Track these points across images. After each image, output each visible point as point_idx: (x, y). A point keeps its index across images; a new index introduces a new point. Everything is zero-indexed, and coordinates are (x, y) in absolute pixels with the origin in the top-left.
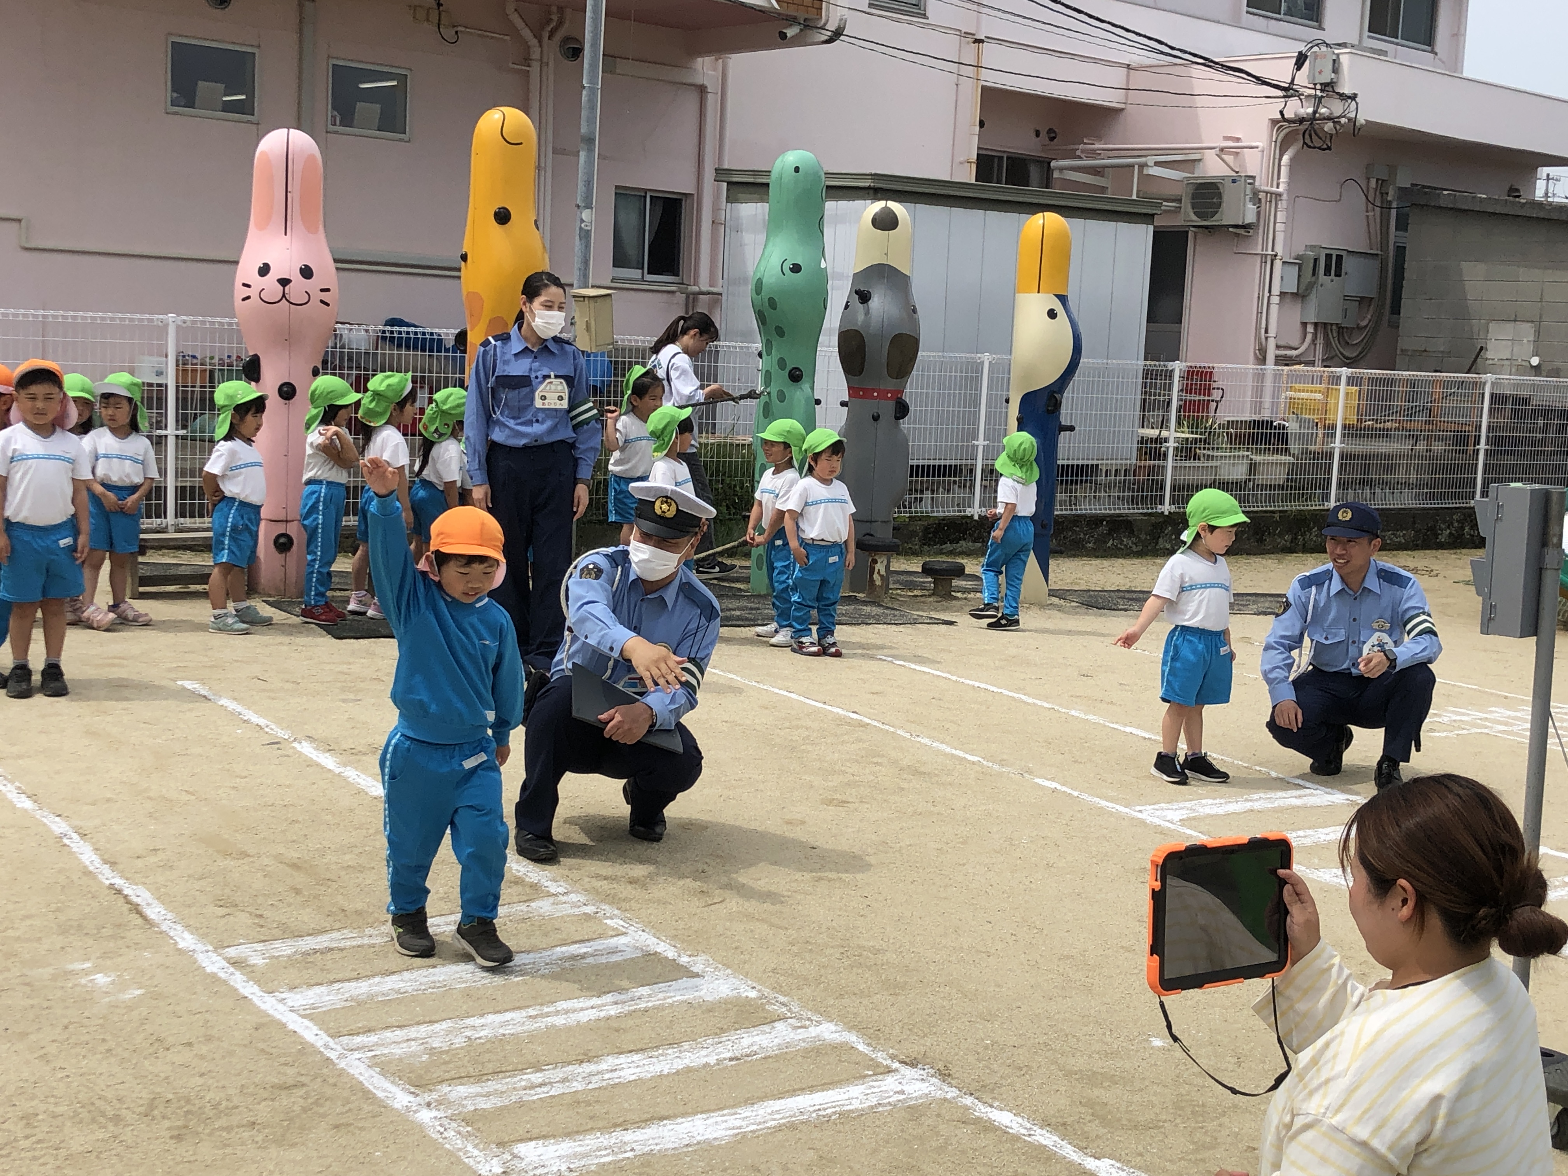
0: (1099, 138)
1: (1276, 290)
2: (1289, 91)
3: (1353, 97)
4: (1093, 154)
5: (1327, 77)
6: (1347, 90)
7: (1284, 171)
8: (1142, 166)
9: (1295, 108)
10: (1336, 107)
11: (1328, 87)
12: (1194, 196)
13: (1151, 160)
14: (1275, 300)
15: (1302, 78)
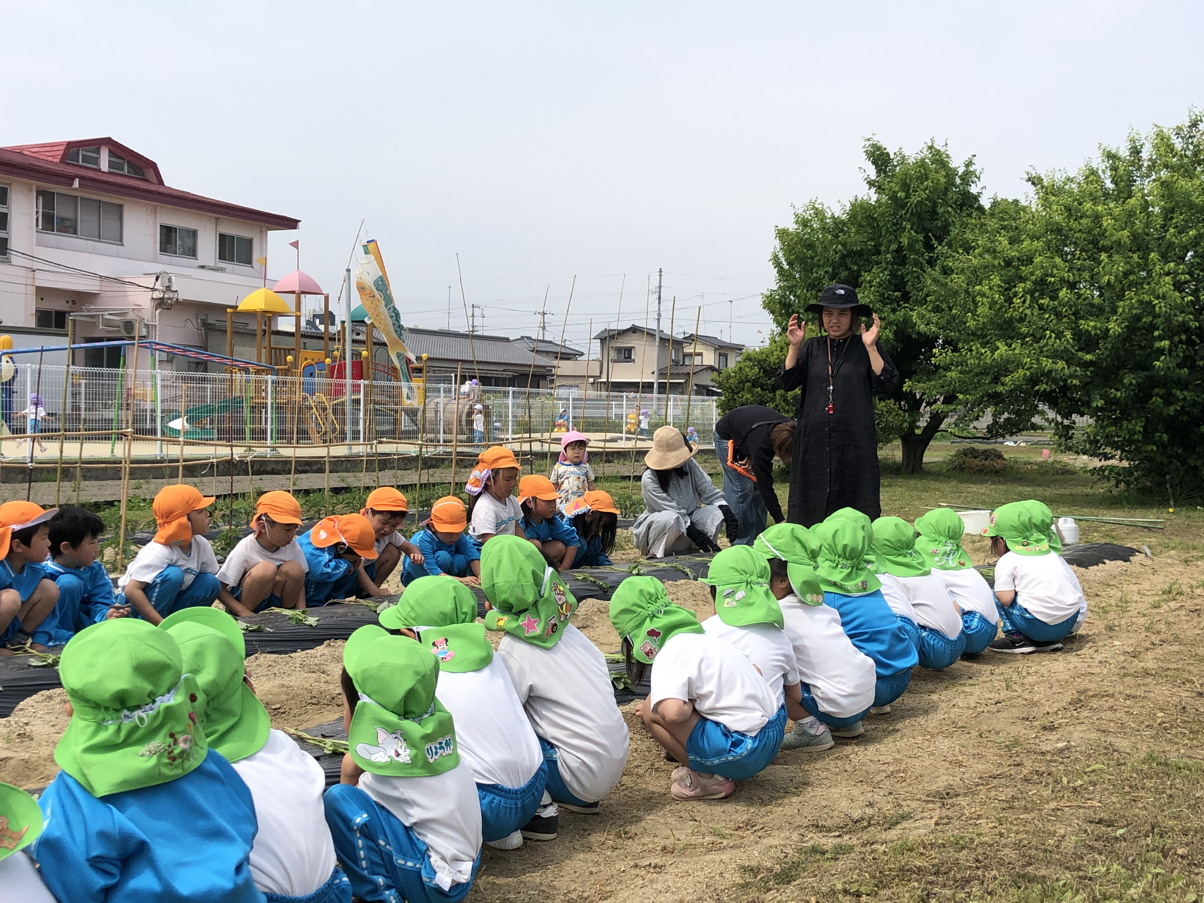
0: (92, 304)
1: (157, 359)
2: (153, 289)
3: (176, 291)
4: (89, 310)
5: (167, 284)
6: (174, 289)
7: (157, 317)
8: (103, 315)
9: (157, 295)
10: (171, 295)
11: (168, 288)
12: (125, 326)
13: (106, 313)
14: (157, 363)
15: (158, 286)
